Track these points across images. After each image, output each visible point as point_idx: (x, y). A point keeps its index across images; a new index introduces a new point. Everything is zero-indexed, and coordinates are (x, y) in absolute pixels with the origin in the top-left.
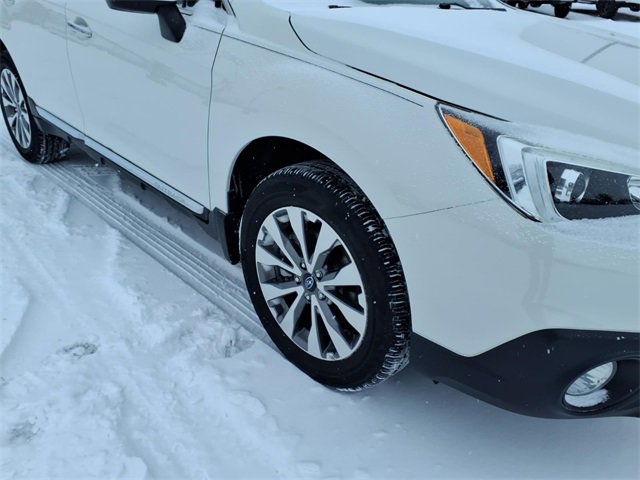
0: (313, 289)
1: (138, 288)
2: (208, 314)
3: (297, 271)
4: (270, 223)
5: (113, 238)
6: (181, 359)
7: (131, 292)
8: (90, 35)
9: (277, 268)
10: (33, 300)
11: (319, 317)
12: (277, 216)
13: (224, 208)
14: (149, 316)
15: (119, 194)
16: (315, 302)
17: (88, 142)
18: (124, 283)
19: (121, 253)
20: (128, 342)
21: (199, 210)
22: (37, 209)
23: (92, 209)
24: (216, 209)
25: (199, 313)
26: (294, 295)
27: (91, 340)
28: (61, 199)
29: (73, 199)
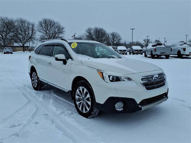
0: (84, 100)
1: (56, 107)
2: (68, 110)
3: (82, 98)
4: (78, 91)
5: (52, 101)
6: (62, 115)
7: (54, 107)
8: (52, 65)
9: (79, 98)
10: (37, 108)
11: (85, 105)
12: (79, 89)
13: (71, 90)
14: (57, 110)
15: (53, 94)
16: (84, 103)
17: (49, 83)
18: (53, 106)
19: (53, 102)
20: (54, 114)
21: (67, 91)
22: (37, 97)
23: (48, 97)
24: (70, 90)
25: (66, 109)
26: (81, 102)
27: (47, 114)
28: (42, 95)
29: (44, 96)
